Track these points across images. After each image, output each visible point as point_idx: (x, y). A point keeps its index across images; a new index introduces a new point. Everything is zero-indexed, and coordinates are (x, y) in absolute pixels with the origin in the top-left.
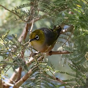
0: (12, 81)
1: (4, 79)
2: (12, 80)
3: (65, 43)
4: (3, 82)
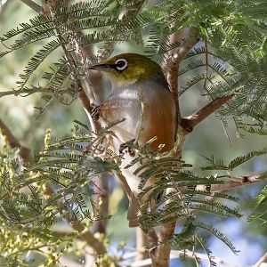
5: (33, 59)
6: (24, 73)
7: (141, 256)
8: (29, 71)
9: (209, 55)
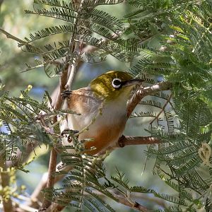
0: (36, 202)
1: (15, 197)
2: (35, 200)
3: (157, 118)
4: (14, 204)
5: (47, 29)
6: (34, 36)
7: (30, 203)
8: (38, 35)
9: (169, 103)
